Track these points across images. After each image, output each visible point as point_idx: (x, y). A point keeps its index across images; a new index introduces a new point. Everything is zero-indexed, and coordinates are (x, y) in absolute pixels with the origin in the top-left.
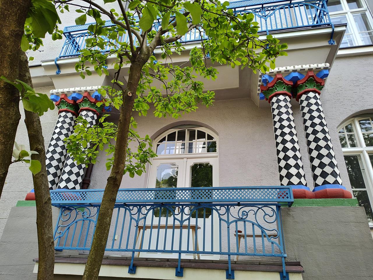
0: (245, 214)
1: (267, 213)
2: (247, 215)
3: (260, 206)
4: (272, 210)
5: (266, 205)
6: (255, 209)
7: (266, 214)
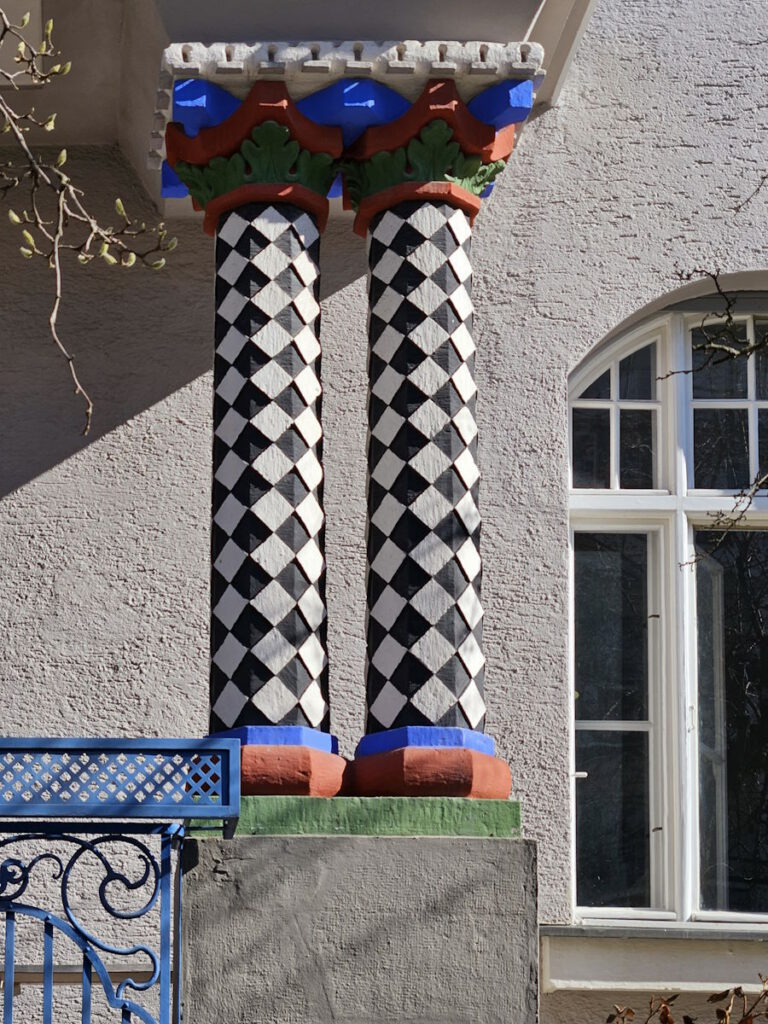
0: (14, 873)
1: (116, 869)
2: (25, 879)
3: (90, 837)
4: (140, 857)
5: (115, 833)
6: (65, 849)
7: (112, 876)
